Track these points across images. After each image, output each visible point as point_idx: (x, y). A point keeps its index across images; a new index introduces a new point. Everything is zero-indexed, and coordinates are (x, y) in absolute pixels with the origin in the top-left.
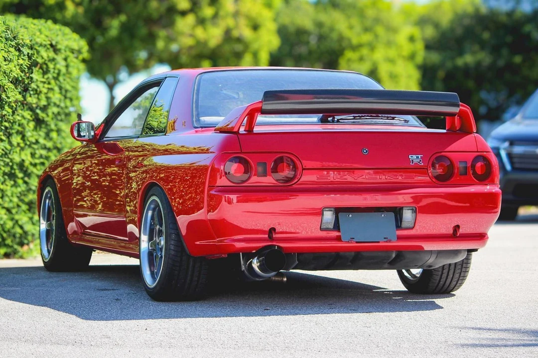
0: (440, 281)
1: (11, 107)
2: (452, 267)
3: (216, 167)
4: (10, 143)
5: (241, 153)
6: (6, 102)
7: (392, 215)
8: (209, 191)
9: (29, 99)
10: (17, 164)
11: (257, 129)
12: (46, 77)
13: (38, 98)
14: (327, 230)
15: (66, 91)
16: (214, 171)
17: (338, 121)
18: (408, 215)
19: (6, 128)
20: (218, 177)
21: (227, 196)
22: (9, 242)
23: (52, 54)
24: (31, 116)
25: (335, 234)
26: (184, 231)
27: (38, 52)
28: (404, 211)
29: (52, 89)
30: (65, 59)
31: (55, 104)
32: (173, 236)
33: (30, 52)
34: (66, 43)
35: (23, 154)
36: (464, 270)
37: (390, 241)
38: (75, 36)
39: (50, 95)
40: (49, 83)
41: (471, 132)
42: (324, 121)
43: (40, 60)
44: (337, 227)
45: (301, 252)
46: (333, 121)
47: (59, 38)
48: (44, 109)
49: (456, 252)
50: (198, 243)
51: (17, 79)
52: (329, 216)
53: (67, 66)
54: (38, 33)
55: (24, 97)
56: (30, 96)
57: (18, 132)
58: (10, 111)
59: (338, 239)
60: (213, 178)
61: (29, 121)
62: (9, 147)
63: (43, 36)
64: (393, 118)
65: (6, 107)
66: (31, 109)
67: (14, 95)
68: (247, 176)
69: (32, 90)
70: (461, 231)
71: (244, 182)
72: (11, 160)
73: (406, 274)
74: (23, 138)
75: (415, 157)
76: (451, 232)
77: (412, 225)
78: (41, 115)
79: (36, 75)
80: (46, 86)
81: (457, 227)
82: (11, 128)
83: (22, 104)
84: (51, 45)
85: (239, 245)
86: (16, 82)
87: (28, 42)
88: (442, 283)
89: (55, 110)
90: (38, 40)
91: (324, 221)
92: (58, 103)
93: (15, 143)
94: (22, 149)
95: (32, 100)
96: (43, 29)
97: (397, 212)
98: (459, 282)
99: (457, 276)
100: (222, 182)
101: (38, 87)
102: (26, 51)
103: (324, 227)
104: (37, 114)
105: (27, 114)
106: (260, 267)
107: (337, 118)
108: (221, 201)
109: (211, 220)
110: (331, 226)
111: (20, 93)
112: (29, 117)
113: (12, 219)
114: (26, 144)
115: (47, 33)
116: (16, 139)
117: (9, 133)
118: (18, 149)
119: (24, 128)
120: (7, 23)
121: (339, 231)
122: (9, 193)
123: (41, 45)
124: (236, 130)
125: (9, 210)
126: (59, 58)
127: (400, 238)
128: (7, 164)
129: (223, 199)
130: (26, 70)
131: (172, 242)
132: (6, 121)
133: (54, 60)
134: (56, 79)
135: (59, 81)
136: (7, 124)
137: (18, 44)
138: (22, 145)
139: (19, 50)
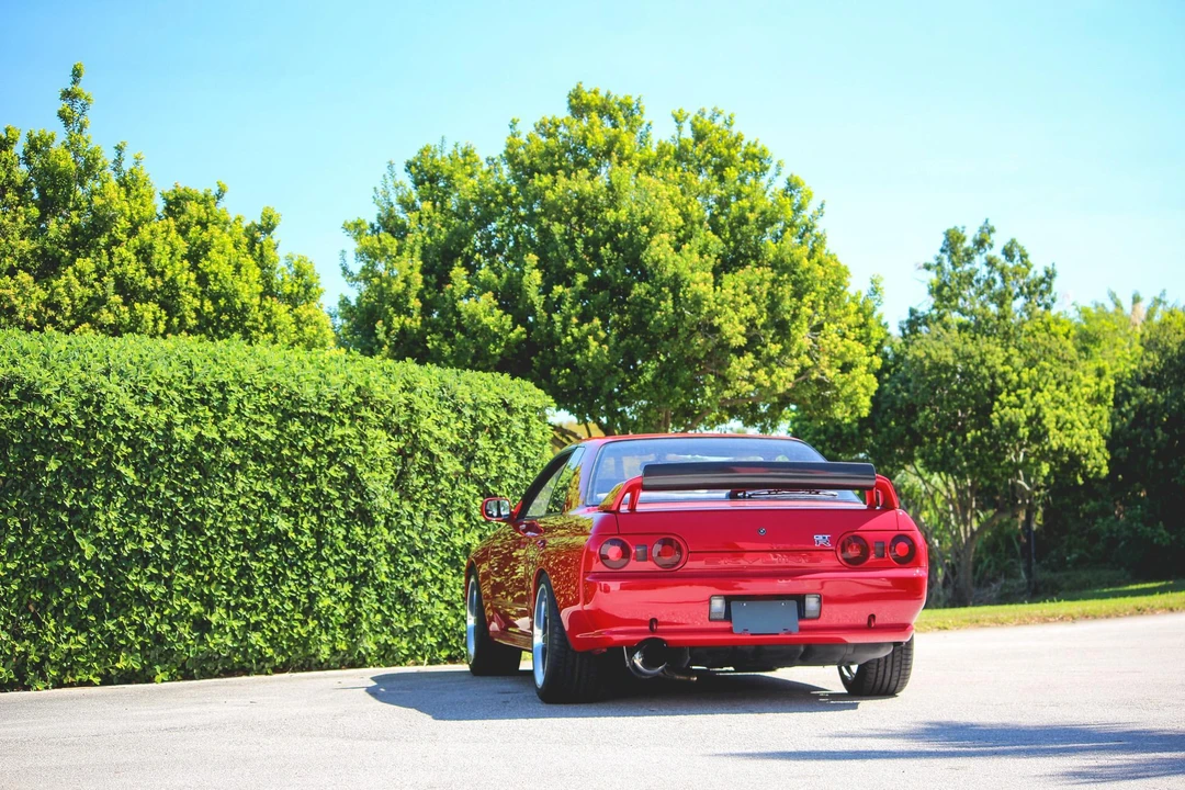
0: (876, 681)
1: (450, 481)
2: (882, 663)
3: (591, 550)
4: (451, 524)
5: (619, 534)
6: (443, 474)
7: (794, 604)
8: (584, 577)
9: (474, 470)
10: (461, 549)
11: (639, 508)
12: (497, 442)
13: (487, 469)
14: (716, 620)
15: (526, 459)
16: (590, 555)
17: (750, 497)
18: (812, 603)
19: (445, 506)
20: (595, 561)
21: (603, 583)
22: (453, 642)
23: (503, 415)
24: (478, 491)
25: (726, 625)
26: (566, 627)
27: (484, 413)
28: (807, 599)
29: (506, 457)
30: (526, 421)
31: (512, 475)
32: (557, 629)
33: (473, 413)
34: (524, 401)
35: (467, 536)
36: (903, 667)
37: (790, 633)
38: (541, 392)
39: (503, 464)
40: (502, 450)
41: (893, 508)
42: (733, 497)
43: (486, 422)
44: (728, 616)
45: (693, 646)
46: (744, 497)
47: (514, 395)
48: (497, 481)
49: (877, 646)
50: (578, 636)
51: (457, 447)
52: (718, 604)
53: (527, 430)
54: (485, 390)
55: (468, 469)
56: (476, 466)
57: (460, 510)
58: (448, 484)
59: (730, 631)
60: (589, 563)
61: (475, 497)
62: (447, 527)
63: (492, 394)
64: (817, 493)
65: (442, 480)
66: (479, 482)
67: (452, 465)
68: (625, 560)
69: (479, 459)
70: (878, 621)
71: (622, 567)
72: (453, 544)
73: (846, 673)
74: (468, 517)
75: (821, 537)
76: (866, 622)
77: (816, 614)
78: (492, 489)
79: (483, 441)
80: (497, 454)
81: (872, 617)
82: (451, 506)
83: (467, 477)
84: (505, 405)
85: (616, 638)
86: (455, 450)
87: (470, 401)
88: (879, 683)
89: (513, 483)
90: (484, 398)
91: (712, 611)
92: (515, 473)
93: (457, 525)
94: (466, 530)
95: (479, 471)
96: (493, 385)
97: (800, 599)
98: (900, 681)
99: (896, 674)
100: (598, 567)
101: (486, 455)
102: (467, 412)
103: (712, 617)
104: (488, 488)
105: (473, 489)
106: (643, 663)
107: (749, 493)
108: (595, 590)
109: (588, 611)
110: (722, 617)
111: (462, 463)
112: (475, 491)
113: (456, 616)
114: (472, 525)
115: (498, 390)
116: (458, 519)
117: (448, 511)
118: (461, 531)
119: (468, 505)
120: (444, 379)
121: (731, 621)
122: (451, 584)
123: (488, 405)
124: (614, 508)
125: (451, 604)
126: (514, 419)
127: (802, 629)
128: (447, 549)
129: (598, 589)
130: (469, 435)
131: (556, 636)
132: (443, 497)
133: (508, 421)
134: (511, 444)
135: (517, 448)
136: (445, 501)
137: (456, 405)
138: (466, 526)
139: (460, 412)
